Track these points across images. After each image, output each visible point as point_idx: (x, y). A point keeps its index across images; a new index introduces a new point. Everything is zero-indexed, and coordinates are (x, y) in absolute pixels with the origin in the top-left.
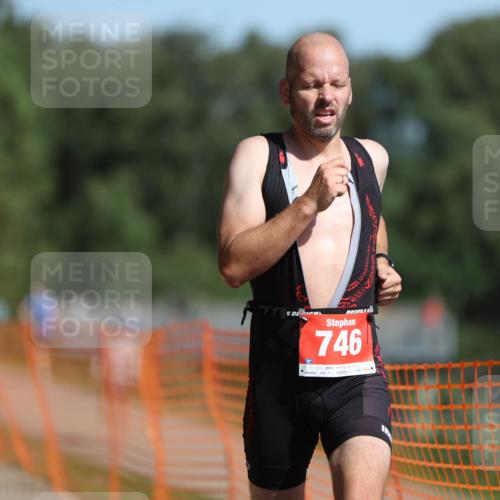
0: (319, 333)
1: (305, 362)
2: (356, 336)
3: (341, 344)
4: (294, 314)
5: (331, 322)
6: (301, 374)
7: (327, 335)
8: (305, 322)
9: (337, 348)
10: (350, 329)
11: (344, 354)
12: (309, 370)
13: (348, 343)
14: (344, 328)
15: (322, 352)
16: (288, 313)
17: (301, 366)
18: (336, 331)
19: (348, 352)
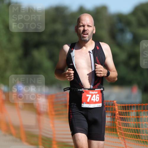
0: (87, 95)
1: (83, 103)
2: (98, 96)
3: (93, 98)
4: (80, 90)
5: (91, 92)
6: (82, 106)
7: (90, 96)
8: (84, 92)
9: (92, 99)
10: (96, 94)
11: (94, 101)
12: (84, 105)
13: (95, 98)
14: (94, 94)
15: (88, 100)
16: (79, 90)
17: (82, 104)
18: (92, 95)
19: (95, 101)
